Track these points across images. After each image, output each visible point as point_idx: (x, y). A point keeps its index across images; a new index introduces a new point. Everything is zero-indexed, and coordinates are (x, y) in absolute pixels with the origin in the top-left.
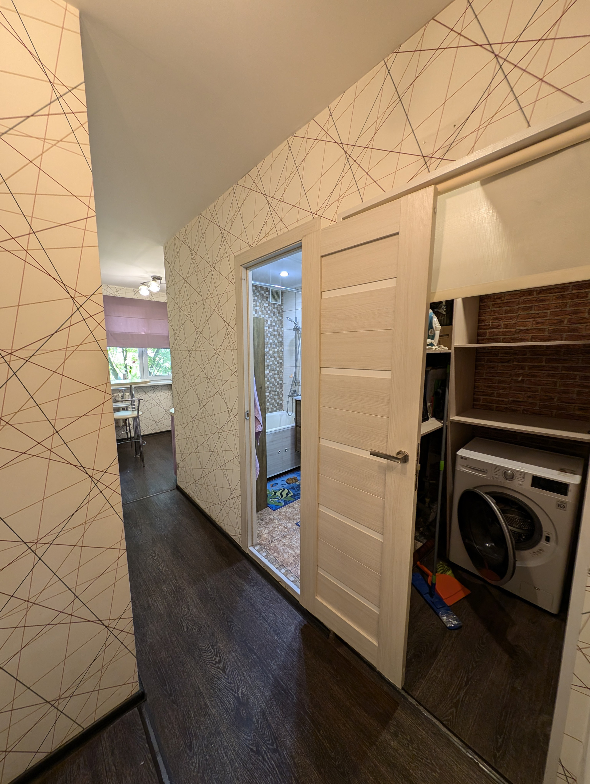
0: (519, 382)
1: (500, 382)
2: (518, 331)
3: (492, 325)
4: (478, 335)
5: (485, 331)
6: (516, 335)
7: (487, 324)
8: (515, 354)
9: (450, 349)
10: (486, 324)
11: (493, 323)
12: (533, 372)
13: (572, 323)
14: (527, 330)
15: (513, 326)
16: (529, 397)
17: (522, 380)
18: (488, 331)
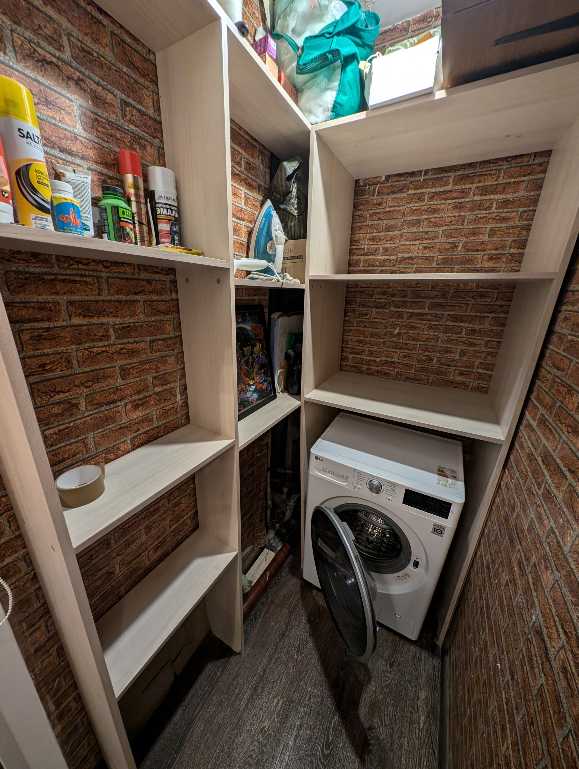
0: (395, 336)
1: (372, 336)
2: (399, 259)
3: (368, 249)
4: (350, 265)
5: (358, 258)
6: (397, 266)
7: (362, 247)
8: (394, 295)
9: (303, 282)
10: (360, 247)
11: (369, 246)
12: (412, 322)
13: (467, 249)
14: (411, 258)
15: (394, 250)
16: (405, 356)
17: (399, 334)
18: (362, 258)
